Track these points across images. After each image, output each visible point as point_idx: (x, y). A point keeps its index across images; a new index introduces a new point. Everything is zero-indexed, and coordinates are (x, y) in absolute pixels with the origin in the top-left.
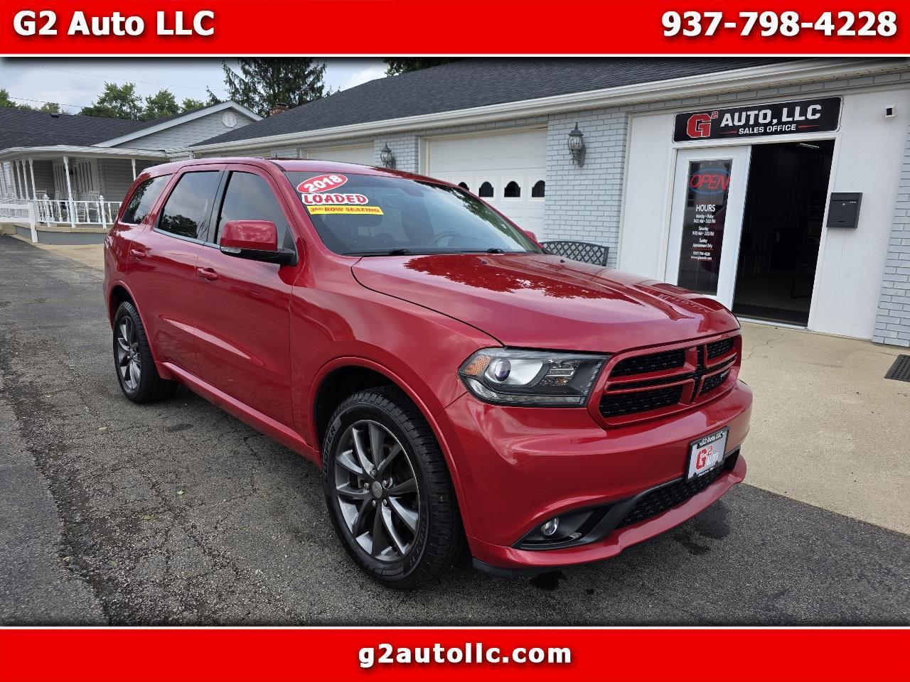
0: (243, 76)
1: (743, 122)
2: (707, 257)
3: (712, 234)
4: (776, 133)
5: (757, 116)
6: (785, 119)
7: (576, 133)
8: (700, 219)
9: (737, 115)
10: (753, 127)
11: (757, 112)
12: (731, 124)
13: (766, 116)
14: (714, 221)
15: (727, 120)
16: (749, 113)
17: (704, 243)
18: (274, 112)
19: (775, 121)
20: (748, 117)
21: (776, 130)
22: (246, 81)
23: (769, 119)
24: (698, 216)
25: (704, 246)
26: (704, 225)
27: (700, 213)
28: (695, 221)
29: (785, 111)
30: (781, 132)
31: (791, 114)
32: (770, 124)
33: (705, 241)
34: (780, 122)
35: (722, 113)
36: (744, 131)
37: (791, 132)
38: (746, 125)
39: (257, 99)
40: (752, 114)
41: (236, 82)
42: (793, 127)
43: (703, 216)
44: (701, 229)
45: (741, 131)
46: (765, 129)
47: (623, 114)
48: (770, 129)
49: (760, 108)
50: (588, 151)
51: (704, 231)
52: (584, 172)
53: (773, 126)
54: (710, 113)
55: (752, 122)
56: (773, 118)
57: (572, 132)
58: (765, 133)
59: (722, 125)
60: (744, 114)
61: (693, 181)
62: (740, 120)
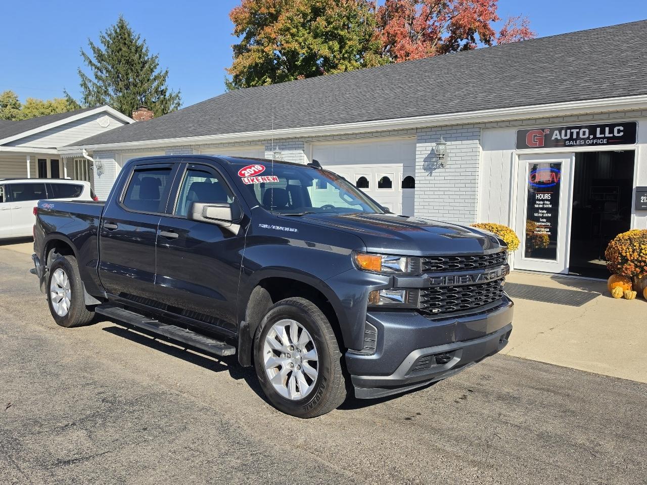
0: (96, 81)
1: (568, 136)
2: (547, 232)
3: (550, 215)
4: (593, 144)
5: (578, 133)
6: (598, 135)
7: (442, 143)
8: (539, 204)
9: (563, 132)
10: (576, 140)
11: (578, 130)
12: (559, 138)
13: (585, 133)
14: (550, 206)
15: (556, 135)
16: (572, 131)
17: (543, 222)
18: (136, 113)
19: (592, 137)
20: (572, 134)
21: (593, 143)
22: (98, 84)
23: (587, 135)
24: (537, 202)
25: (543, 224)
26: (542, 209)
27: (539, 200)
28: (536, 206)
29: (598, 130)
30: (596, 144)
31: (603, 132)
32: (588, 138)
33: (545, 220)
34: (595, 137)
35: (552, 131)
36: (569, 143)
37: (603, 144)
38: (571, 139)
39: (108, 99)
40: (575, 131)
41: (90, 85)
42: (605, 141)
43: (542, 202)
44: (540, 211)
45: (567, 143)
46: (585, 142)
47: (477, 130)
48: (588, 142)
49: (580, 128)
51: (543, 213)
52: (447, 170)
53: (590, 140)
54: (543, 130)
55: (575, 137)
56: (589, 135)
57: (439, 142)
58: (585, 145)
59: (553, 138)
60: (569, 131)
61: (533, 177)
62: (566, 135)
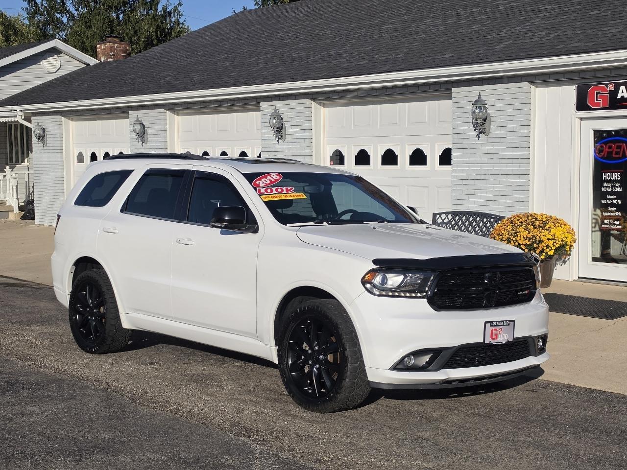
2: (617, 225)
3: (620, 202)
7: (479, 103)
8: (607, 187)
14: (621, 190)
18: (102, 48)
24: (605, 184)
25: (613, 214)
26: (611, 193)
27: (607, 181)
28: (604, 189)
33: (614, 209)
43: (610, 185)
44: (609, 197)
47: (526, 84)
50: (493, 119)
51: (612, 200)
52: (490, 140)
54: (607, 85)
57: (476, 101)
